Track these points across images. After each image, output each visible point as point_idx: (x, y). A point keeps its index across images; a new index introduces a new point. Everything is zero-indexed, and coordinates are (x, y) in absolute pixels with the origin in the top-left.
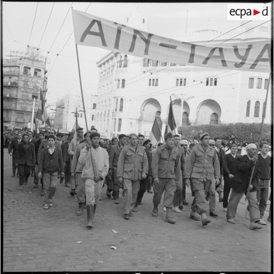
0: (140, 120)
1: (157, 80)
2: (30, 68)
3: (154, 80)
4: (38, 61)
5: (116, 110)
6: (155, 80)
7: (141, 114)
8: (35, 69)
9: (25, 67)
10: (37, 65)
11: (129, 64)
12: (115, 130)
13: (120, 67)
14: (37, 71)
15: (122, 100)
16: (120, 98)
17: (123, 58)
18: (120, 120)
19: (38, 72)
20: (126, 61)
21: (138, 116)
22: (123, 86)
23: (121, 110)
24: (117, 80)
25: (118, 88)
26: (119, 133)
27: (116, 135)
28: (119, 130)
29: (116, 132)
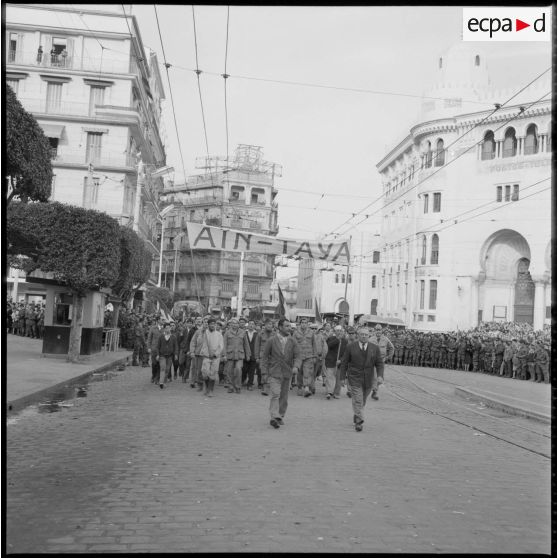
0: (481, 280)
1: (516, 186)
2: (242, 189)
3: (508, 187)
4: (258, 172)
5: (424, 262)
6: (512, 188)
7: (483, 265)
8: (254, 189)
9: (233, 187)
10: (255, 181)
11: (448, 157)
12: (422, 307)
13: (429, 165)
14: (257, 192)
15: (435, 237)
16: (432, 235)
17: (434, 147)
18: (434, 282)
19: (260, 195)
20: (442, 151)
21: (476, 271)
22: (437, 207)
23: (435, 260)
24: (423, 198)
25: (426, 211)
26: (432, 312)
27: (426, 318)
28: (433, 305)
29: (426, 311)
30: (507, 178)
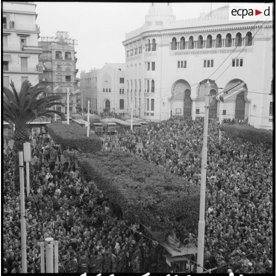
0: (171, 100)
1: (185, 62)
2: (61, 52)
3: (182, 62)
4: (67, 44)
5: (148, 91)
6: (184, 62)
7: (173, 93)
8: (66, 53)
9: (56, 52)
10: (66, 48)
11: (158, 48)
12: (148, 109)
13: (149, 50)
15: (153, 81)
16: (151, 80)
17: (151, 42)
18: (153, 100)
19: (68, 55)
20: (155, 45)
21: (170, 96)
22: (153, 69)
23: (153, 90)
24: (147, 64)
25: (149, 69)
26: (152, 112)
27: (150, 115)
28: (153, 109)
29: (150, 111)
30: (182, 58)
